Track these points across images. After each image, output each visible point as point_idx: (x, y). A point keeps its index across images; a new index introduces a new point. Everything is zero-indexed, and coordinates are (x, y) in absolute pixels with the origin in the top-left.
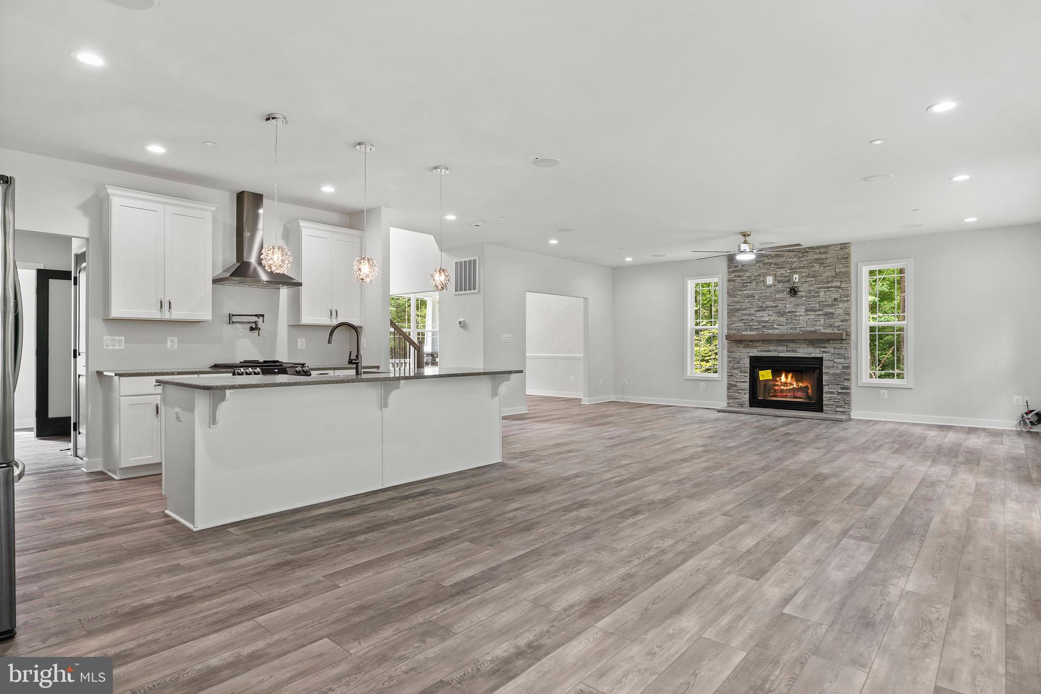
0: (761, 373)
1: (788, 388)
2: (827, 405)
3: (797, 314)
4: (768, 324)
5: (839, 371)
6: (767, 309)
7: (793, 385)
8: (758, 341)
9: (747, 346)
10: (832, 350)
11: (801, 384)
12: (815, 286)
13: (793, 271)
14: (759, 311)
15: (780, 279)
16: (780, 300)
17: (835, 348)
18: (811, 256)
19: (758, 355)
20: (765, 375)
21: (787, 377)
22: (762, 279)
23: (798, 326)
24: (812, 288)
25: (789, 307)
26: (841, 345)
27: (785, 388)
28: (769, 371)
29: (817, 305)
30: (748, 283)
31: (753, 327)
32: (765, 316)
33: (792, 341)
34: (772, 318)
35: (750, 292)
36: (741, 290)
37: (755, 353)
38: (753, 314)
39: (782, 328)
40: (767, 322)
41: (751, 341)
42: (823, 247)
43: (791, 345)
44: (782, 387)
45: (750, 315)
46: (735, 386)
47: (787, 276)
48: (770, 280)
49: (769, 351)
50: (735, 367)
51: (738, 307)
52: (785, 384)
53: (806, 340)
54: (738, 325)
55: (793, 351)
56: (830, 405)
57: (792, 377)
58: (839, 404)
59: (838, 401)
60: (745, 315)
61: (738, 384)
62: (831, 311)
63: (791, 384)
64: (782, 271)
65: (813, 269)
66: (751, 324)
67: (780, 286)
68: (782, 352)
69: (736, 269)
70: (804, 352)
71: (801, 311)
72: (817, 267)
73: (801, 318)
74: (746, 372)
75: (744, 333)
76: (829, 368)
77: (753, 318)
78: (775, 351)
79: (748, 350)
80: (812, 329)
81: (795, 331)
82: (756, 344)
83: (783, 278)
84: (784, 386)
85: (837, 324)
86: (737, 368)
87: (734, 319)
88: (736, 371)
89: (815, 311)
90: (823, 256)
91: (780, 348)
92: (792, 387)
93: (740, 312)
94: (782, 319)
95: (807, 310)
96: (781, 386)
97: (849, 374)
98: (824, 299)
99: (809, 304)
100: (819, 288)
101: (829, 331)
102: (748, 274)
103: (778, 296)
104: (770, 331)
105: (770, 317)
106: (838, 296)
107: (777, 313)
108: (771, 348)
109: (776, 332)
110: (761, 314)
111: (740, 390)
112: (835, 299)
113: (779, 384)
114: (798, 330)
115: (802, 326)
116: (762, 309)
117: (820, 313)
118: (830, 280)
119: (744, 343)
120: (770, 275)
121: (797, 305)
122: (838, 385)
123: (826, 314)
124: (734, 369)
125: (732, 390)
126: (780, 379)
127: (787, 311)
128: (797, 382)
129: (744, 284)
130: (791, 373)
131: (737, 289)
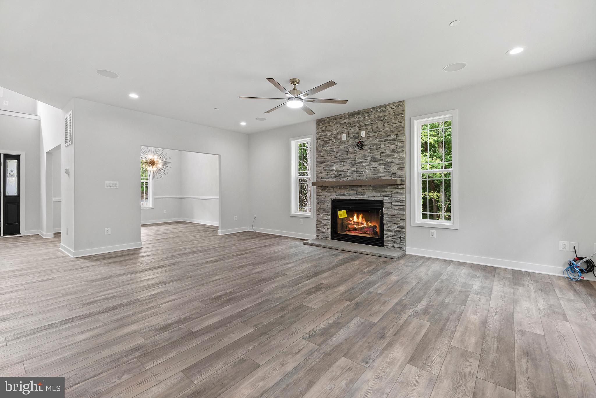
0: (340, 212)
1: (360, 227)
2: (387, 241)
3: (364, 164)
4: (343, 173)
5: (396, 213)
6: (343, 161)
7: (363, 224)
8: (337, 187)
9: (329, 191)
10: (390, 194)
11: (370, 224)
12: (377, 140)
13: (361, 128)
14: (337, 162)
15: (352, 135)
16: (352, 152)
17: (392, 192)
18: (375, 115)
19: (336, 198)
20: (342, 214)
21: (358, 218)
22: (339, 137)
23: (365, 174)
24: (375, 142)
25: (358, 159)
26: (397, 190)
27: (357, 227)
28: (345, 211)
29: (379, 156)
30: (330, 140)
31: (333, 175)
32: (342, 167)
33: (361, 186)
34: (346, 168)
35: (331, 148)
36: (325, 147)
37: (334, 196)
38: (333, 165)
39: (354, 177)
40: (343, 171)
41: (332, 187)
42: (383, 106)
43: (360, 190)
44: (355, 226)
45: (331, 166)
46: (321, 222)
47: (356, 133)
48: (344, 137)
49: (344, 195)
50: (322, 207)
51: (323, 160)
52: (357, 223)
53: (371, 185)
54: (323, 174)
55: (362, 195)
56: (389, 241)
57: (362, 218)
58: (396, 241)
59: (395, 238)
60: (328, 166)
61: (324, 221)
62: (389, 160)
63: (362, 224)
64: (353, 129)
65: (375, 126)
66: (332, 173)
67: (352, 141)
68: (352, 195)
69: (322, 130)
70: (369, 195)
71: (367, 161)
72: (378, 123)
73: (367, 167)
74: (328, 212)
75: (327, 180)
76: (388, 209)
77: (333, 168)
78: (349, 195)
79: (330, 194)
80: (375, 176)
81: (362, 178)
82: (335, 189)
83: (354, 135)
84: (356, 225)
85: (394, 171)
86: (323, 209)
87: (320, 169)
88: (322, 211)
89: (377, 161)
90: (384, 114)
91: (352, 192)
92: (362, 226)
93: (325, 163)
94: (353, 168)
95: (371, 161)
96: (354, 225)
97: (404, 215)
98: (384, 151)
99: (373, 155)
100: (380, 141)
101: (388, 177)
102: (330, 133)
103: (350, 149)
104: (345, 179)
105: (345, 167)
106: (395, 148)
107: (349, 163)
108: (346, 193)
109: (349, 179)
110: (338, 165)
111: (325, 226)
112: (393, 150)
113: (353, 223)
114: (365, 177)
115: (367, 174)
116: (339, 161)
117: (381, 162)
118: (388, 134)
119: (327, 188)
120: (344, 133)
121: (364, 156)
122: (395, 224)
123: (385, 164)
124: (321, 209)
125: (319, 226)
126: (353, 219)
127: (356, 161)
128: (367, 222)
129: (327, 142)
130: (362, 214)
131: (322, 146)
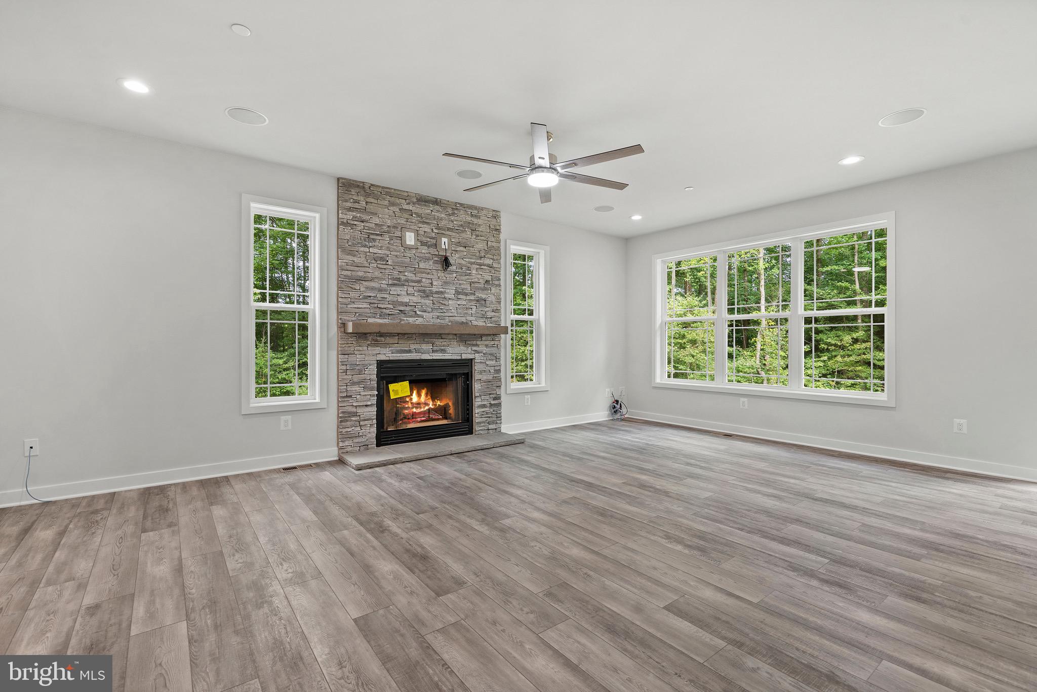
0: (392, 387)
1: (422, 410)
2: (480, 423)
3: (446, 296)
4: (408, 309)
5: (490, 377)
6: (407, 284)
7: (428, 405)
8: (391, 335)
9: (376, 343)
10: (485, 350)
11: (438, 403)
12: (467, 260)
13: (442, 231)
14: (394, 285)
15: (424, 239)
16: (423, 271)
17: (487, 346)
18: (463, 217)
19: (391, 358)
20: (399, 389)
21: (419, 395)
22: (398, 234)
23: (446, 314)
24: (464, 262)
25: (437, 286)
26: (492, 343)
27: (419, 410)
28: (406, 383)
29: (468, 287)
30: (377, 235)
31: (384, 310)
32: (404, 295)
33: (440, 336)
34: (415, 299)
35: (380, 252)
36: (365, 246)
37: (387, 354)
38: (385, 290)
39: (428, 319)
40: (406, 304)
41: (381, 335)
42: (476, 208)
43: (438, 342)
44: (414, 410)
45: (381, 290)
46: (355, 414)
47: (433, 238)
48: (410, 238)
49: (409, 351)
50: (355, 380)
51: (360, 274)
52: (418, 405)
53: (456, 335)
54: (360, 306)
55: (443, 351)
56: (482, 422)
57: (427, 394)
58: (491, 419)
59: (490, 415)
60: (373, 289)
61: (359, 410)
62: (484, 296)
63: (426, 404)
64: (426, 228)
65: (463, 235)
66: (382, 306)
67: (424, 250)
68: (425, 352)
69: (356, 205)
70: (454, 352)
71: (450, 292)
72: (469, 233)
73: (450, 302)
74: (372, 389)
75: (370, 320)
76: (481, 372)
77: (385, 296)
78: (417, 351)
79: (377, 350)
80: (463, 320)
81: (442, 321)
82: (389, 340)
83: (429, 240)
84: (417, 408)
85: (490, 314)
86: (358, 383)
87: (353, 294)
88: (356, 388)
89: (466, 295)
90: (475, 221)
91: (425, 347)
92: (427, 408)
93: (364, 283)
94: (428, 302)
95: (458, 292)
96: (412, 408)
97: (500, 380)
98: (476, 280)
99: (460, 284)
100: (472, 263)
101: (481, 323)
102: (376, 220)
103: (422, 265)
104: (411, 320)
105: (411, 298)
106: (489, 278)
107: (419, 291)
108: (413, 347)
109: (419, 321)
110: (395, 290)
111: (365, 420)
112: (487, 282)
113: (410, 405)
114: (447, 319)
115: (451, 315)
116: (398, 282)
117: (472, 297)
118: (483, 254)
119: (371, 339)
120: (410, 230)
121: (446, 283)
122: (490, 394)
123: (477, 301)
124: (354, 384)
125: (348, 423)
126: (411, 399)
127: (434, 289)
128: (433, 400)
129: (372, 237)
130: (425, 389)
131: (359, 243)
